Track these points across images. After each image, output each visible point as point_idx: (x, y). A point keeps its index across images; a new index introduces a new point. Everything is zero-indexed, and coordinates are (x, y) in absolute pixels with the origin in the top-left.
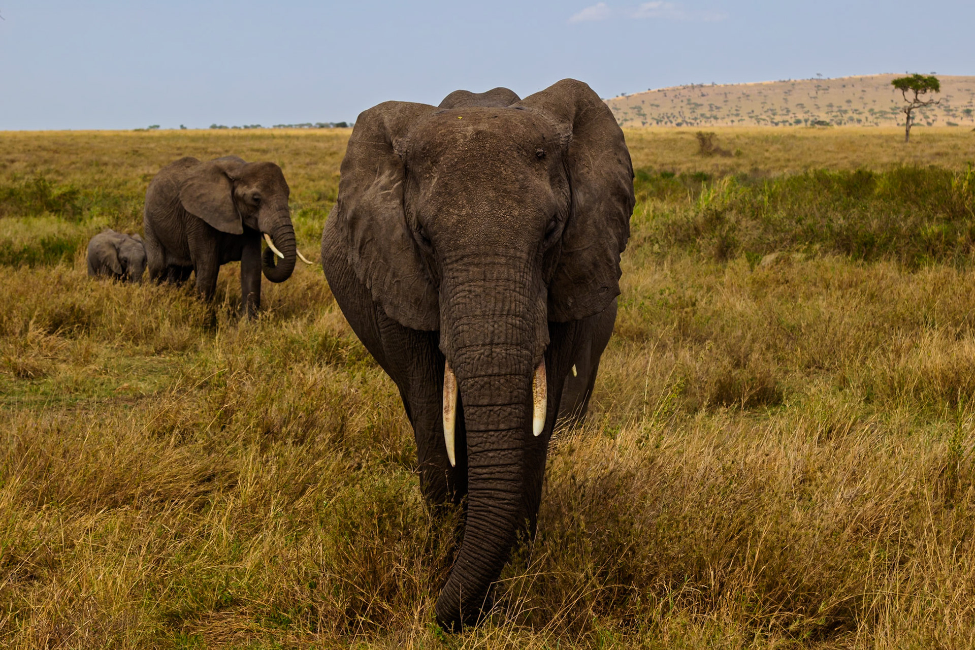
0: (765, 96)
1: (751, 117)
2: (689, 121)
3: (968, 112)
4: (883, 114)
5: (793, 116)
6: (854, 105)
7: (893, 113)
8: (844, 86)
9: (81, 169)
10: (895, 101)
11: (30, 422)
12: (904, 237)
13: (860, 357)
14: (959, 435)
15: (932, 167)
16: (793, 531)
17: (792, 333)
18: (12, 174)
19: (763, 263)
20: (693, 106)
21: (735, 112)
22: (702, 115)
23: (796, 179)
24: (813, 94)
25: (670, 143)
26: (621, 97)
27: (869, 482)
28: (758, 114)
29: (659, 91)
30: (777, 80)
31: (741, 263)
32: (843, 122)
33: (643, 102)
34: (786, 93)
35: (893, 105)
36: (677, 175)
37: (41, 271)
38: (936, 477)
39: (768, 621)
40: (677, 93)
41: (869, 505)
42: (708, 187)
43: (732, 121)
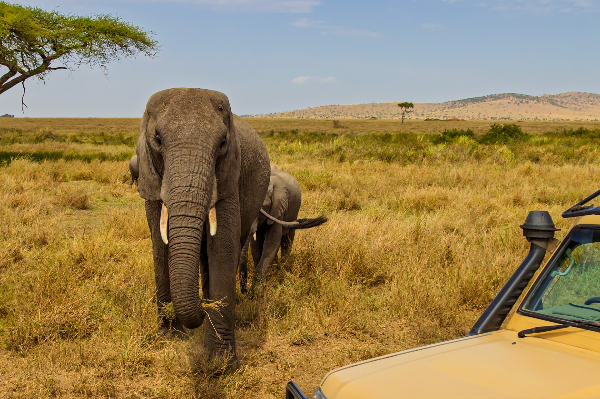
0: (356, 109)
1: (351, 115)
2: (330, 116)
3: (423, 115)
4: (395, 115)
5: (365, 115)
6: (385, 112)
7: (398, 115)
8: (382, 106)
9: (133, 130)
11: (118, 211)
12: (401, 155)
13: (387, 194)
14: (420, 221)
15: (411, 133)
16: (365, 251)
17: (364, 186)
18: (112, 131)
19: (354, 163)
20: (332, 112)
21: (346, 114)
22: (335, 115)
23: (366, 136)
24: (371, 108)
25: (324, 123)
26: (308, 109)
27: (389, 236)
28: (353, 114)
29: (321, 107)
30: (360, 104)
31: (347, 163)
32: (381, 117)
33: (316, 110)
34: (362, 108)
35: (398, 112)
36: (326, 134)
37: (121, 163)
38: (412, 234)
39: (356, 280)
40: (327, 107)
41: (390, 242)
42: (337, 138)
43: (345, 117)
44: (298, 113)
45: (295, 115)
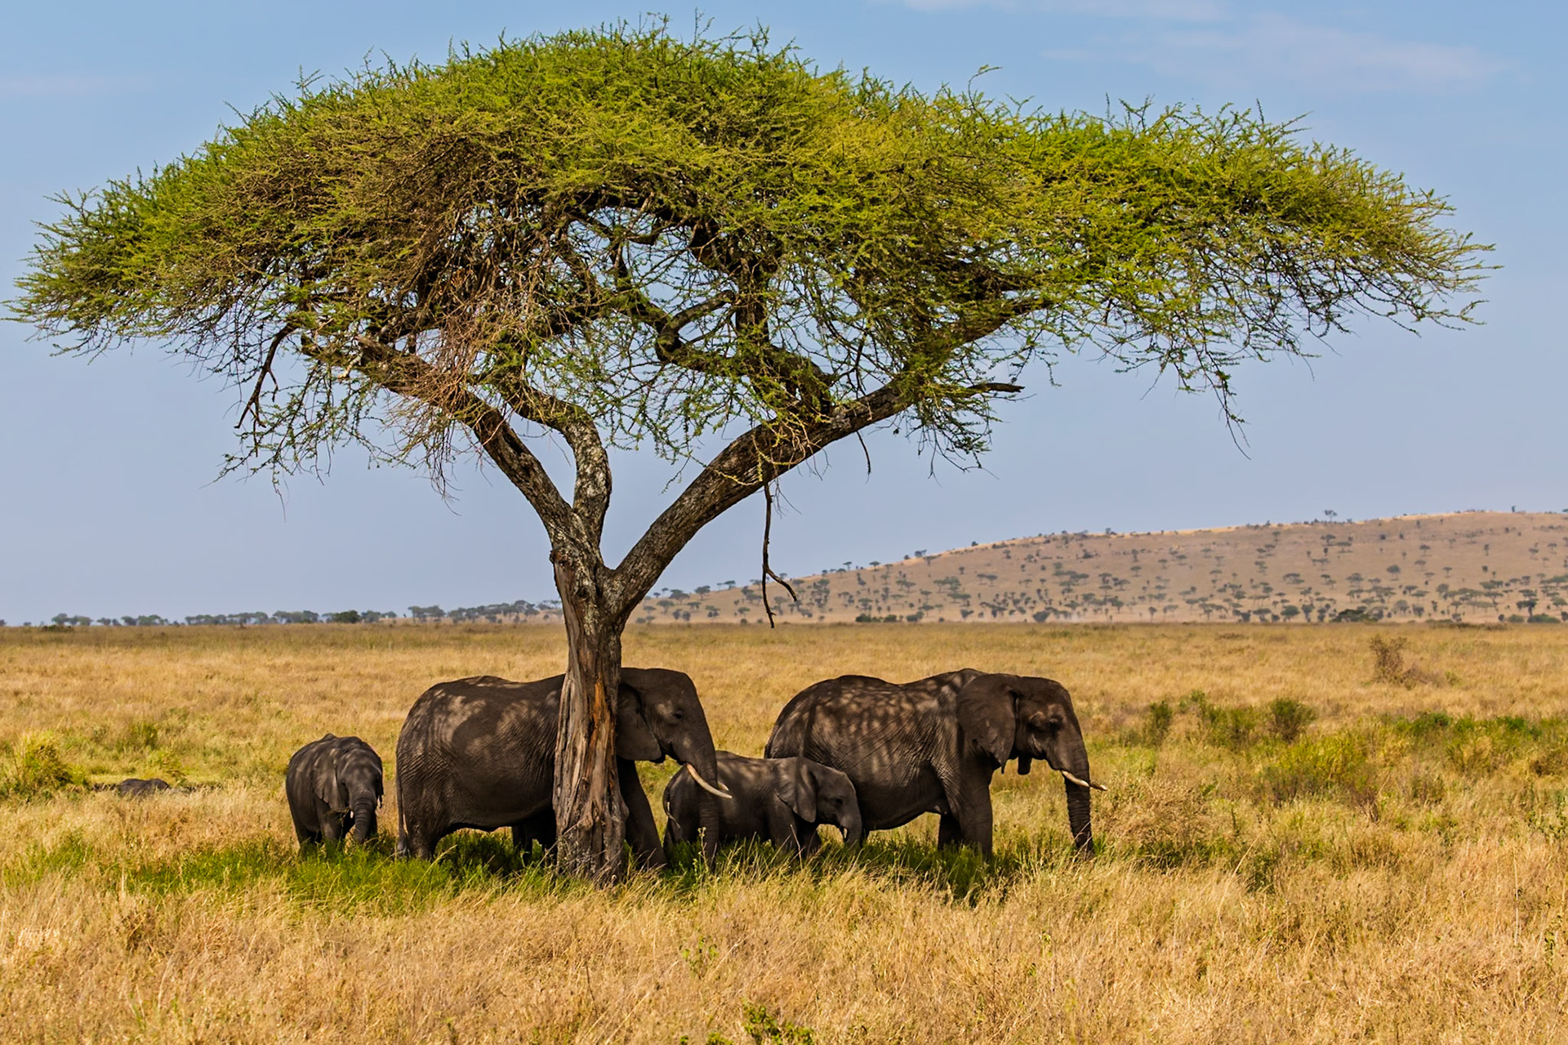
0: (1218, 558)
1: (1189, 602)
2: (1061, 609)
5: (1278, 599)
6: (1405, 579)
7: (1488, 595)
8: (1383, 537)
10: (1491, 569)
20: (1067, 578)
21: (1156, 592)
22: (1087, 597)
24: (1318, 552)
26: (914, 559)
28: (1206, 595)
29: (994, 546)
30: (1243, 524)
32: (1385, 613)
33: (962, 569)
34: (1260, 551)
35: (1487, 578)
40: (1032, 551)
43: (1153, 610)
44: (854, 587)
45: (833, 601)
